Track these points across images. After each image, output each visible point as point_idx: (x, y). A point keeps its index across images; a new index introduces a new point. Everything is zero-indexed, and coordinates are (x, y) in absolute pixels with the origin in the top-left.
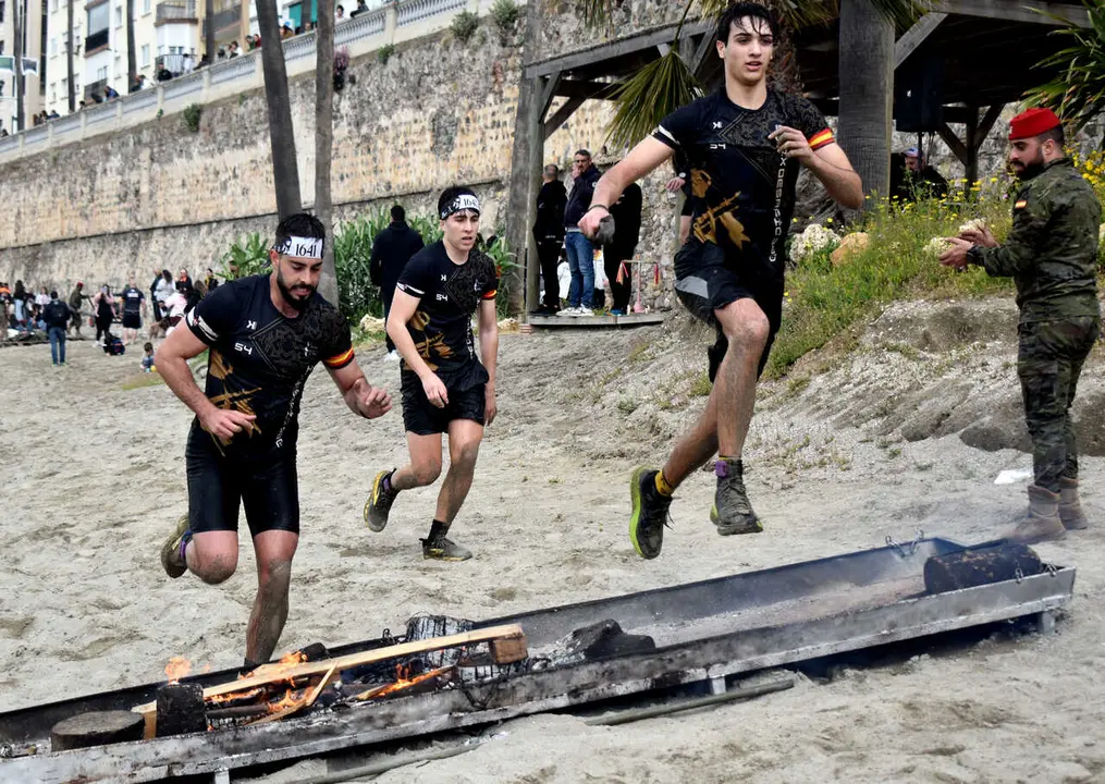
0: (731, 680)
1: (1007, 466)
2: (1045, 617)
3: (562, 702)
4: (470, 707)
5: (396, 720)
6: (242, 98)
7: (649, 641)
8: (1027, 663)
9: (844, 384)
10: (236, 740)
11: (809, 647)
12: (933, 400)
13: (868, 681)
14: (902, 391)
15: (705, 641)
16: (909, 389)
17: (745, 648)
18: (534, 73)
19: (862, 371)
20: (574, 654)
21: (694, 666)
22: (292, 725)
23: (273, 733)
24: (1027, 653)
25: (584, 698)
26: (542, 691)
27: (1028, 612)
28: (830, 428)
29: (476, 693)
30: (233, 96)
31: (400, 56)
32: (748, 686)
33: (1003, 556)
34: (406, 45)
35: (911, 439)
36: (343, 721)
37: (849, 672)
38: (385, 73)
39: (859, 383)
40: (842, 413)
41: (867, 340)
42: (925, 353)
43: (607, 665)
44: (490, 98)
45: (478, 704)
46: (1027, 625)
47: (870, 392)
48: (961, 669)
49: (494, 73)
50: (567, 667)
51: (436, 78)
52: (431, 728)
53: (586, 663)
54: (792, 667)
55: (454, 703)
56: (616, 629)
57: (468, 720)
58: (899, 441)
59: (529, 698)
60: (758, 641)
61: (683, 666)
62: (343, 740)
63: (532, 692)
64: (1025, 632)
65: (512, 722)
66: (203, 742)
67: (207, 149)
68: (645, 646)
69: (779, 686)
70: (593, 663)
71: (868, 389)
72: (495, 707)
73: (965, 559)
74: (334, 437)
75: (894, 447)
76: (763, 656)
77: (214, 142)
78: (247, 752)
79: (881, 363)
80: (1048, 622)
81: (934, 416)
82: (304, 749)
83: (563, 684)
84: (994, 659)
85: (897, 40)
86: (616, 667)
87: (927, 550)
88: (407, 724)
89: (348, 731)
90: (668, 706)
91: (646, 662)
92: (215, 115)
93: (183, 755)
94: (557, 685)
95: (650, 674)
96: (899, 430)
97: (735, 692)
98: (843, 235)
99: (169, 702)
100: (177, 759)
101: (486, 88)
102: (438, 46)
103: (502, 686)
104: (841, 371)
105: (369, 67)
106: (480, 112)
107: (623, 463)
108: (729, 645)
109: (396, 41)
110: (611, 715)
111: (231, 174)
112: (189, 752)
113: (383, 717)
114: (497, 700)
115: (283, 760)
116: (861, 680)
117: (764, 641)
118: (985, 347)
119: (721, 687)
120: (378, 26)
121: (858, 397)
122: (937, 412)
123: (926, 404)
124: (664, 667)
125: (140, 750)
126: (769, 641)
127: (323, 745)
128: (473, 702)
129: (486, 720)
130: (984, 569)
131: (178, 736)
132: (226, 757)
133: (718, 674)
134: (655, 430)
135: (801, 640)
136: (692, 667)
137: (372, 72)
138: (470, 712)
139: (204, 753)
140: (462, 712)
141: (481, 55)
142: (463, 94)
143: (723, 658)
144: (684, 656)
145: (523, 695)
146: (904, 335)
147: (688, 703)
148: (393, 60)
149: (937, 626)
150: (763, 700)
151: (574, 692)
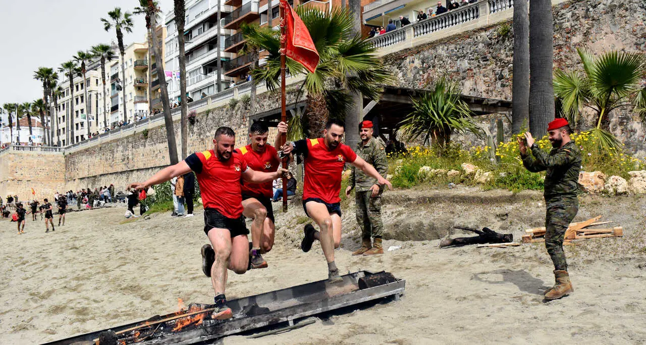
0: (295, 321)
1: (392, 245)
2: (396, 295)
3: (239, 331)
6: (162, 127)
7: (267, 309)
8: (390, 311)
11: (320, 309)
13: (340, 319)
15: (286, 308)
17: (300, 310)
18: (252, 119)
20: (243, 314)
24: (390, 307)
25: (246, 329)
26: (232, 327)
27: (391, 294)
29: (209, 330)
30: (159, 127)
31: (213, 113)
32: (301, 323)
33: (382, 277)
34: (214, 109)
37: (334, 316)
38: (208, 118)
43: (253, 318)
44: (242, 126)
45: (210, 333)
46: (391, 298)
48: (369, 314)
50: (239, 319)
51: (224, 120)
53: (247, 317)
54: (316, 315)
55: (201, 333)
56: (257, 306)
57: (206, 338)
59: (227, 330)
60: (303, 308)
61: (278, 317)
63: (228, 327)
64: (391, 301)
65: (221, 339)
67: (151, 143)
68: (266, 311)
69: (311, 322)
70: (249, 317)
72: (216, 333)
73: (371, 278)
74: (183, 240)
76: (305, 312)
77: (153, 141)
80: (397, 297)
83: (239, 325)
84: (380, 310)
85: (364, 108)
86: (256, 318)
87: (361, 275)
88: (186, 341)
90: (273, 331)
91: (266, 316)
92: (153, 132)
94: (237, 325)
95: (268, 320)
97: (297, 325)
99: (103, 337)
101: (241, 123)
102: (225, 109)
103: (217, 327)
105: (203, 116)
106: (239, 131)
108: (294, 309)
109: (211, 108)
110: (255, 335)
111: (158, 152)
113: (178, 339)
114: (217, 331)
116: (337, 319)
117: (305, 307)
118: (386, 207)
119: (292, 323)
120: (205, 103)
124: (273, 318)
126: (307, 307)
128: (208, 333)
130: (377, 281)
133: (290, 319)
134: (285, 235)
136: (282, 317)
137: (204, 119)
138: (207, 335)
140: (204, 335)
141: (239, 113)
142: (233, 125)
143: (292, 314)
144: (279, 314)
145: (225, 329)
147: (280, 330)
148: (210, 115)
149: (362, 300)
150: (305, 327)
151: (242, 327)
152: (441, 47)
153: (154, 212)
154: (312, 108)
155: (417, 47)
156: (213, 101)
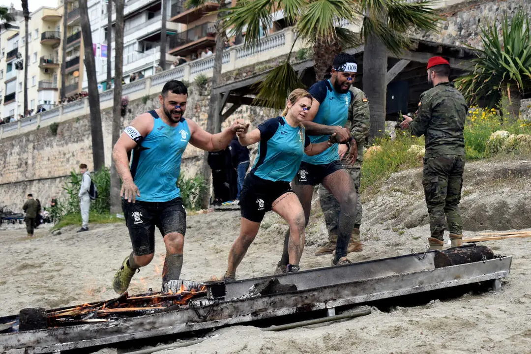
0: (338, 310)
2: (496, 282)
3: (248, 318)
4: (198, 320)
5: (157, 325)
6: (78, 119)
7: (294, 287)
9: (374, 206)
10: (65, 334)
11: (379, 293)
12: (419, 210)
13: (409, 312)
14: (403, 207)
15: (325, 288)
16: (407, 206)
17: (346, 292)
18: (217, 92)
19: (382, 200)
20: (254, 295)
21: (319, 301)
22: (98, 326)
23: (86, 330)
25: (260, 317)
26: (237, 312)
27: (488, 279)
28: (369, 224)
29: (201, 312)
30: (73, 119)
31: (152, 100)
32: (346, 314)
33: (475, 251)
34: (155, 95)
35: (409, 227)
36: (127, 324)
37: (399, 308)
38: (145, 108)
39: (381, 206)
40: (374, 218)
41: (383, 188)
42: (413, 192)
43: (272, 299)
45: (202, 317)
47: (387, 208)
49: (196, 108)
50: (251, 299)
52: (176, 331)
53: (262, 297)
54: (370, 304)
55: (189, 317)
56: (276, 281)
57: (196, 327)
58: (403, 229)
59: (230, 316)
60: (352, 288)
61: (313, 301)
62: (126, 336)
63: (232, 312)
64: (487, 291)
65: (221, 330)
66: (46, 335)
67: (60, 143)
68: (292, 290)
69: (363, 312)
70: (265, 297)
71: (386, 207)
72: (211, 320)
75: (401, 231)
76: (355, 297)
77: (64, 140)
78: (70, 341)
79: (392, 197)
80: (498, 285)
81: (420, 216)
82: (104, 341)
83: (248, 308)
85: (388, 71)
86: (277, 300)
87: (431, 257)
88: (162, 329)
89: (129, 331)
90: (305, 322)
91: (294, 298)
92: (64, 128)
93: (34, 342)
94: (245, 308)
95: (296, 305)
96: (403, 223)
97: (340, 316)
98: (368, 148)
100: (31, 345)
101: (192, 114)
103: (215, 308)
104: (372, 202)
105: (138, 105)
107: (266, 245)
108: (337, 290)
109: (151, 93)
110: (273, 327)
111: (71, 154)
112: (38, 341)
113: (149, 323)
114: (212, 316)
115: (92, 347)
116: (405, 311)
117: (356, 289)
119: (332, 313)
120: (142, 86)
121: (381, 211)
122: (421, 214)
123: (415, 212)
124: (303, 301)
125: (9, 338)
126: (358, 289)
127: (115, 339)
128: (199, 316)
129: (206, 327)
130: (466, 257)
131: (31, 331)
132: (59, 344)
133: (331, 305)
135: (375, 289)
136: (317, 302)
137: (139, 107)
138: (198, 322)
139: (46, 341)
140: (193, 322)
143: (334, 297)
144: (314, 295)
145: (227, 314)
146: (402, 185)
147: (316, 320)
148: (149, 103)
149: (442, 285)
150: (355, 320)
151: (255, 314)
152: (488, 7)
153: (67, 224)
154: (323, 55)
155: (452, 7)
156: (153, 83)
